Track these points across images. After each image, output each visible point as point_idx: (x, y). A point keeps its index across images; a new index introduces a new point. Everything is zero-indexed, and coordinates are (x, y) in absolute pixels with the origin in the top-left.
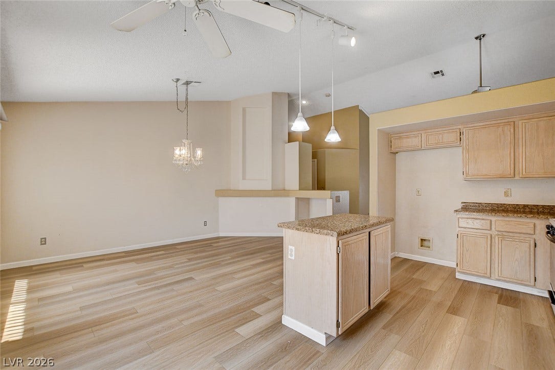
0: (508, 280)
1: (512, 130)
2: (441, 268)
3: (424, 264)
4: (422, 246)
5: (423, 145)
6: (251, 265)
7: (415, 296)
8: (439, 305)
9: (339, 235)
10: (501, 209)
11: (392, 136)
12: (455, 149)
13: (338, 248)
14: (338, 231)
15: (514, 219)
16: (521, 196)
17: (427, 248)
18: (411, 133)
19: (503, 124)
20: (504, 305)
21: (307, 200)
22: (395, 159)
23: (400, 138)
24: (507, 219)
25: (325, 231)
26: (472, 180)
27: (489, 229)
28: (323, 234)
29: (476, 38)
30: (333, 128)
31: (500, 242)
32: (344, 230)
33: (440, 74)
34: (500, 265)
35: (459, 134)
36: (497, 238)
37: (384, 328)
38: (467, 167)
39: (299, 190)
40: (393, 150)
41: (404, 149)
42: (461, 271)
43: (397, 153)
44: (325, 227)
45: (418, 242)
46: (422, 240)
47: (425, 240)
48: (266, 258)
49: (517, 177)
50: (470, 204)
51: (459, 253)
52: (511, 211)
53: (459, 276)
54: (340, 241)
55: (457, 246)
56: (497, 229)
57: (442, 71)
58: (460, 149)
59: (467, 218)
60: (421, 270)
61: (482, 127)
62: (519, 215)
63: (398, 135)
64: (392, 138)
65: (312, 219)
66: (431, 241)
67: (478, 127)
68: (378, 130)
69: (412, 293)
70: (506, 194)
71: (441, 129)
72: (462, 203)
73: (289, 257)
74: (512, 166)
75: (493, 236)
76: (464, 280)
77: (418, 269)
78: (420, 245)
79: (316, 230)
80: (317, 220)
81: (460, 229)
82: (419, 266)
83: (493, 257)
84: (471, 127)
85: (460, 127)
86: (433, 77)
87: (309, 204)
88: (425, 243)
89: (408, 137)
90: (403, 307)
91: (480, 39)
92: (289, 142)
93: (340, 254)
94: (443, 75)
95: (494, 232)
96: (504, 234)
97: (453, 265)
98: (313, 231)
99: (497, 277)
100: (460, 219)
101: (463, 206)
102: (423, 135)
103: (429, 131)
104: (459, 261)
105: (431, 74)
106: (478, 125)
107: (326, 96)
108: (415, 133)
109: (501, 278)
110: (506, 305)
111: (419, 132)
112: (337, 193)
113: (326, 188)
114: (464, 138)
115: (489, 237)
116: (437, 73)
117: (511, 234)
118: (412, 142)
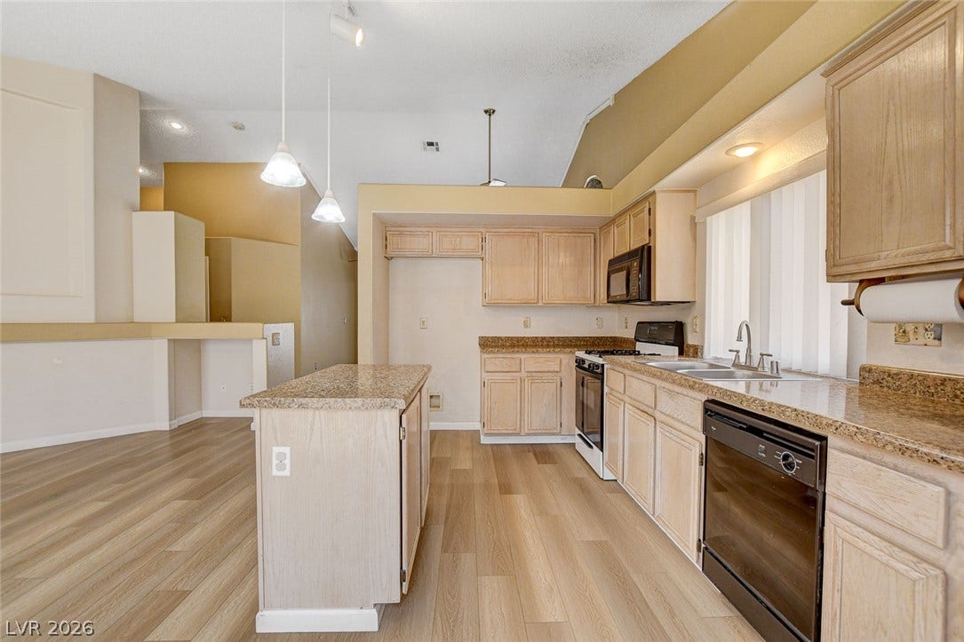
0: (537, 431)
1: (536, 243)
4: (431, 406)
5: (434, 252)
6: (72, 526)
7: (452, 484)
8: (487, 486)
10: (521, 343)
11: (389, 229)
13: (402, 429)
15: (544, 355)
16: (542, 326)
17: (436, 409)
18: (417, 229)
19: (527, 234)
20: (543, 463)
21: (197, 345)
22: (389, 268)
23: (401, 234)
24: (537, 355)
26: (492, 305)
27: (519, 370)
29: (486, 112)
31: (530, 386)
33: (434, 147)
34: (530, 415)
35: (480, 240)
36: (526, 380)
37: (445, 549)
38: (490, 286)
39: (178, 321)
40: (390, 253)
41: (406, 253)
42: (488, 432)
43: (392, 258)
47: (435, 397)
48: (113, 495)
49: (540, 303)
50: (489, 339)
51: (486, 407)
52: (530, 346)
53: (485, 440)
54: (404, 416)
56: (527, 370)
57: (437, 144)
59: (495, 358)
61: (507, 234)
62: (548, 350)
63: (397, 229)
64: (389, 233)
66: (441, 398)
67: (503, 234)
68: (374, 214)
69: (447, 481)
70: (526, 325)
71: (460, 230)
72: (479, 337)
73: (275, 472)
74: (536, 289)
75: (523, 379)
76: (493, 444)
81: (487, 374)
83: (522, 407)
84: (494, 232)
85: (482, 230)
86: (425, 149)
87: (199, 351)
88: (433, 401)
89: (412, 234)
90: (449, 506)
91: (490, 115)
92: (141, 210)
93: (404, 442)
94: (437, 149)
95: (523, 374)
96: (533, 374)
97: (476, 426)
99: (526, 432)
100: (486, 360)
101: (481, 341)
102: (434, 234)
103: (443, 229)
104: (486, 419)
105: (424, 143)
106: (501, 230)
107: (236, 128)
108: (425, 229)
109: (531, 432)
110: (546, 463)
111: (428, 229)
112: (271, 328)
113: (233, 319)
114: (487, 246)
115: (519, 382)
116: (431, 144)
117: (540, 375)
118: (419, 243)
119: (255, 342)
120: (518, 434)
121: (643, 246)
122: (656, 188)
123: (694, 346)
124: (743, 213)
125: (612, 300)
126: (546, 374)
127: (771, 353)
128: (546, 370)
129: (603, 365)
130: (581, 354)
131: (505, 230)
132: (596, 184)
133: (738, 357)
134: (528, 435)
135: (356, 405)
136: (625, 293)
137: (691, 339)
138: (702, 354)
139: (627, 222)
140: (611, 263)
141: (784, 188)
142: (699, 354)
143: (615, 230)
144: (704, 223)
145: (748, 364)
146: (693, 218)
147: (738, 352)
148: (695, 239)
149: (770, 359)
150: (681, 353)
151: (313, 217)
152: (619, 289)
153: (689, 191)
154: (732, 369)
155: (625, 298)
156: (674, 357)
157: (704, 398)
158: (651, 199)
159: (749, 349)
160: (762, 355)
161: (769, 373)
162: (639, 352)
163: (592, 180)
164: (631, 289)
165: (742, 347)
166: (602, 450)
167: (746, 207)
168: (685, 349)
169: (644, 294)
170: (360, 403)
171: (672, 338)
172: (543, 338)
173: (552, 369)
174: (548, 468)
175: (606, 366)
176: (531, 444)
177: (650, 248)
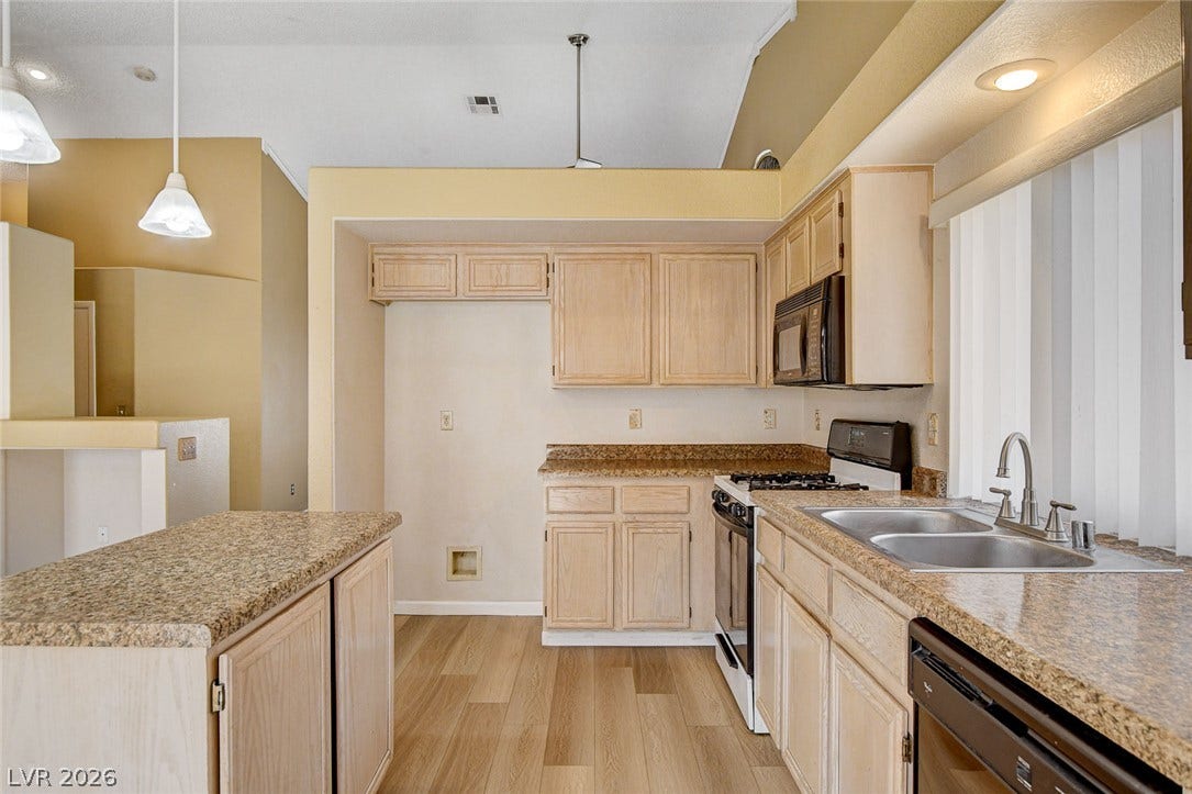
0: (646, 625)
1: (648, 273)
2: (503, 623)
3: (464, 621)
4: (455, 572)
5: (460, 288)
7: (459, 738)
8: (523, 744)
9: (218, 632)
10: (624, 457)
11: (375, 250)
12: (534, 307)
13: (217, 689)
14: (211, 614)
15: (654, 482)
17: (470, 576)
18: (429, 250)
19: (632, 256)
20: (648, 692)
22: (381, 322)
23: (400, 259)
24: (643, 482)
25: (152, 629)
26: (573, 385)
27: (610, 510)
28: (142, 642)
29: (573, 40)
30: (175, 178)
31: (631, 538)
32: (236, 602)
33: (489, 106)
34: (631, 593)
35: (544, 268)
36: (624, 528)
38: (562, 353)
40: (381, 294)
41: (412, 294)
42: (554, 625)
43: (389, 303)
44: (145, 604)
45: (445, 561)
46: (456, 554)
47: (462, 554)
49: (655, 385)
50: (565, 449)
51: (549, 579)
52: (642, 461)
53: (549, 639)
54: (224, 659)
55: (545, 563)
56: (625, 509)
57: (492, 99)
58: (547, 308)
59: (567, 488)
60: (459, 644)
61: (593, 257)
62: (664, 472)
63: (393, 250)
64: (376, 258)
65: (78, 565)
66: (479, 555)
67: (586, 257)
68: (337, 222)
69: (450, 729)
70: (634, 423)
71: (503, 250)
72: (548, 446)
74: (648, 358)
75: (618, 527)
76: (561, 647)
77: (454, 641)
78: (451, 570)
79: (102, 631)
80: (102, 567)
81: (550, 517)
82: (454, 629)
83: (618, 579)
84: (571, 254)
85: (547, 249)
86: (473, 110)
88: (464, 563)
89: (420, 260)
91: (579, 45)
93: (224, 716)
94: (495, 110)
95: (619, 517)
96: (638, 518)
97: (536, 609)
98: (80, 636)
99: (625, 624)
100: (551, 491)
101: (551, 453)
102: (461, 258)
103: (477, 249)
104: (549, 599)
105: (470, 99)
106: (584, 250)
107: (139, 76)
108: (442, 250)
109: (634, 625)
110: (652, 691)
111: (449, 250)
112: (184, 428)
113: (137, 409)
114: (555, 278)
115: (610, 530)
116: (482, 101)
117: (649, 518)
118: (432, 275)
119: (145, 454)
120: (611, 629)
121: (830, 277)
122: (851, 162)
123: (929, 472)
124: (1016, 207)
125: (782, 380)
126: (662, 517)
127: (1072, 503)
128: (661, 509)
129: (751, 508)
130: (723, 482)
131: (591, 250)
132: (771, 163)
133: (1006, 504)
134: (627, 630)
135: (101, 639)
136: (799, 366)
137: (925, 459)
138: (944, 490)
139: (806, 229)
140: (781, 308)
141: (1096, 150)
142: (939, 489)
143: (787, 247)
144: (946, 229)
145: (1027, 522)
146: (925, 221)
147: (1007, 494)
148: (930, 263)
149: (1074, 516)
150: (906, 485)
151: (142, 224)
152: (790, 360)
153: (915, 169)
154: (995, 533)
155: (799, 377)
156: (891, 493)
157: (912, 613)
158: (843, 187)
159: (1029, 492)
160: (1055, 506)
161: (1068, 547)
162: (833, 479)
163: (765, 159)
164: (808, 361)
165: (1015, 483)
166: (750, 672)
167: (1024, 191)
168: (915, 477)
169: (834, 371)
170: (112, 635)
171: (889, 456)
172: (665, 448)
173: (672, 508)
174: (654, 703)
175: (757, 511)
176: (635, 648)
177: (842, 279)
